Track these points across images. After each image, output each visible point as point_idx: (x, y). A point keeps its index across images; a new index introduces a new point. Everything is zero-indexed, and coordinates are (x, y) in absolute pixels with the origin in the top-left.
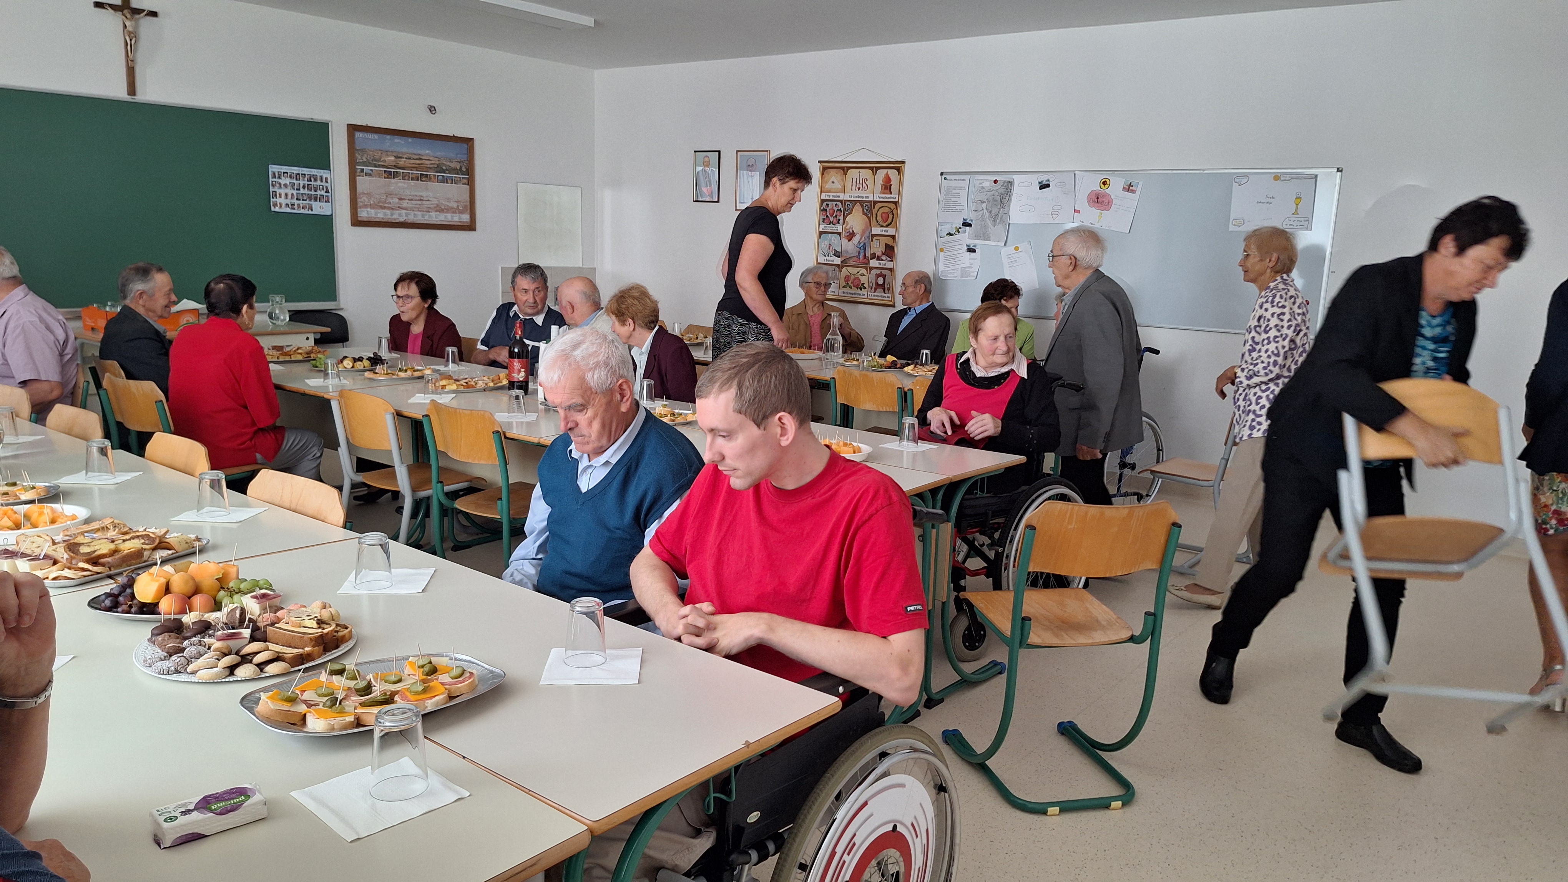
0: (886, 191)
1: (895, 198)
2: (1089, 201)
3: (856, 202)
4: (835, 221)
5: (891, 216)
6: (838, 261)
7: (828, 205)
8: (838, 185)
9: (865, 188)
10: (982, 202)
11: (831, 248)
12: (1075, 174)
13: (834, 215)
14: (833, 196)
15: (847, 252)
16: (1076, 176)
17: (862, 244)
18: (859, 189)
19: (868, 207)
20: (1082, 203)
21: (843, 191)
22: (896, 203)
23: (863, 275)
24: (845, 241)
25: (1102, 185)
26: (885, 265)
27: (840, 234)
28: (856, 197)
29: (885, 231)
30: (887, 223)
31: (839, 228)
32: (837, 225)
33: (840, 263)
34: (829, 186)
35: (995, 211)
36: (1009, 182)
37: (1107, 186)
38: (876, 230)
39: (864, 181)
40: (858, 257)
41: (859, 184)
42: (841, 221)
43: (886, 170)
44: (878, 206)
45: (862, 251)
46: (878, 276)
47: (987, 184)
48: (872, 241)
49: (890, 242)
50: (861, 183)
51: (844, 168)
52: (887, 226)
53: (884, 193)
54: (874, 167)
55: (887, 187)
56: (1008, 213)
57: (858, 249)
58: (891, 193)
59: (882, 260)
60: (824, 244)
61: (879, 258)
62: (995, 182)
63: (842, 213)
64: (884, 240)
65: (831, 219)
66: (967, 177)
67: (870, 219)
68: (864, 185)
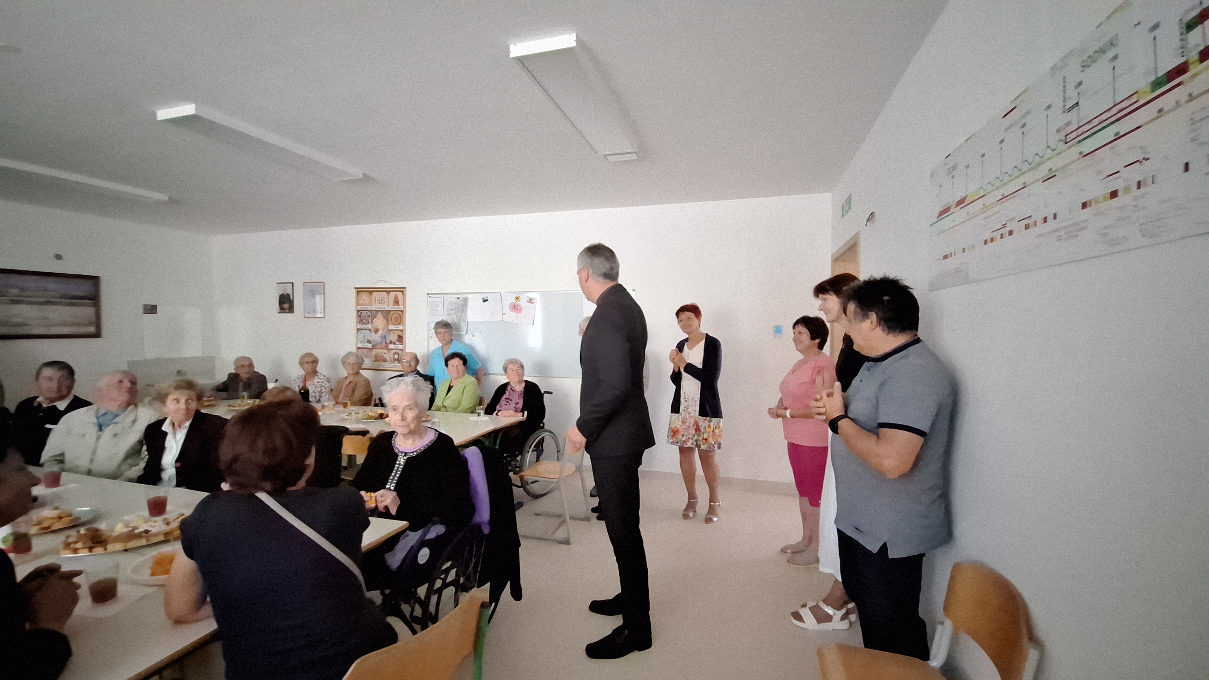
0: (395, 304)
1: (402, 308)
2: (510, 309)
3: (377, 311)
5: (400, 319)
6: (369, 346)
7: (361, 313)
10: (452, 309)
11: (365, 339)
12: (501, 294)
15: (375, 340)
16: (502, 295)
17: (383, 336)
18: (380, 303)
19: (386, 314)
20: (507, 310)
22: (402, 311)
23: (385, 353)
24: (373, 334)
25: (516, 300)
26: (398, 347)
27: (369, 330)
29: (398, 327)
30: (398, 323)
32: (368, 325)
33: (371, 347)
34: (361, 302)
35: (459, 314)
36: (466, 298)
37: (518, 300)
38: (391, 327)
39: (383, 299)
40: (382, 342)
41: (380, 300)
42: (370, 322)
43: (395, 293)
44: (392, 312)
45: (384, 339)
46: (395, 354)
47: (453, 300)
48: (390, 333)
49: (401, 334)
51: (370, 291)
52: (399, 324)
53: (395, 305)
54: (388, 291)
55: (396, 302)
56: (466, 316)
57: (382, 338)
58: (399, 305)
59: (397, 344)
60: (361, 337)
61: (394, 343)
62: (458, 298)
64: (397, 333)
66: (443, 295)
67: (387, 320)
68: (383, 301)
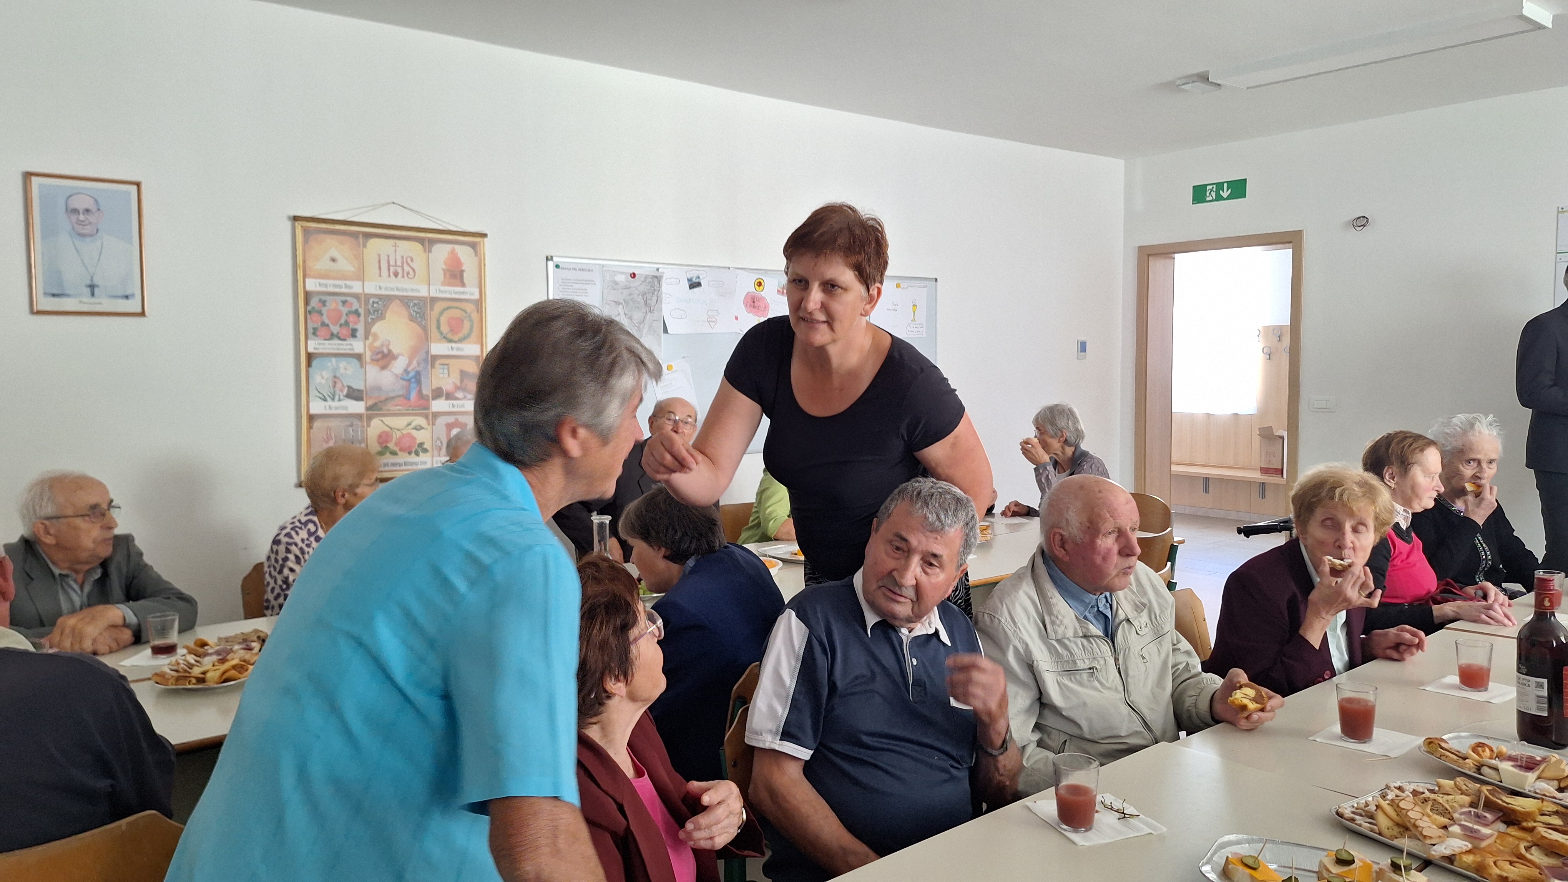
0: (450, 281)
1: (473, 294)
2: (746, 304)
4: (344, 332)
5: (465, 324)
6: (358, 407)
8: (345, 265)
9: (408, 273)
10: (618, 303)
11: (339, 385)
13: (342, 321)
14: (335, 286)
15: (379, 389)
17: (412, 374)
18: (396, 275)
19: (418, 309)
20: (739, 308)
21: (360, 276)
22: (475, 303)
24: (372, 369)
25: (757, 287)
26: (463, 406)
27: (359, 357)
28: (392, 289)
29: (458, 349)
30: (461, 335)
31: (357, 346)
33: (363, 411)
34: (322, 265)
35: (639, 316)
36: (656, 277)
37: (761, 288)
38: (438, 348)
39: (408, 260)
40: (407, 397)
41: (396, 266)
42: (360, 333)
43: (449, 247)
44: (439, 307)
45: (415, 386)
46: (450, 427)
47: (621, 279)
48: (433, 366)
50: (399, 263)
51: (357, 234)
52: (460, 341)
53: (448, 285)
54: (429, 239)
55: (455, 275)
57: (405, 383)
58: (463, 285)
60: (322, 378)
61: (449, 396)
62: (633, 275)
63: (362, 318)
65: (335, 329)
67: (424, 328)
68: (406, 268)
